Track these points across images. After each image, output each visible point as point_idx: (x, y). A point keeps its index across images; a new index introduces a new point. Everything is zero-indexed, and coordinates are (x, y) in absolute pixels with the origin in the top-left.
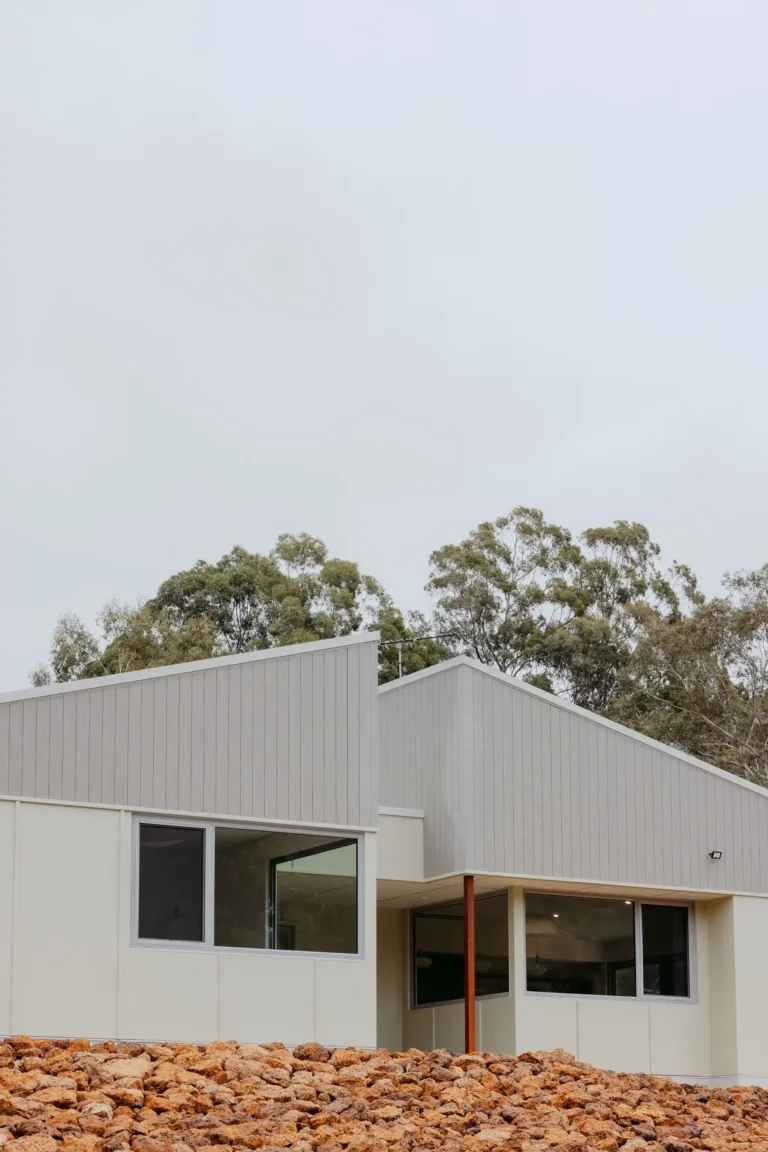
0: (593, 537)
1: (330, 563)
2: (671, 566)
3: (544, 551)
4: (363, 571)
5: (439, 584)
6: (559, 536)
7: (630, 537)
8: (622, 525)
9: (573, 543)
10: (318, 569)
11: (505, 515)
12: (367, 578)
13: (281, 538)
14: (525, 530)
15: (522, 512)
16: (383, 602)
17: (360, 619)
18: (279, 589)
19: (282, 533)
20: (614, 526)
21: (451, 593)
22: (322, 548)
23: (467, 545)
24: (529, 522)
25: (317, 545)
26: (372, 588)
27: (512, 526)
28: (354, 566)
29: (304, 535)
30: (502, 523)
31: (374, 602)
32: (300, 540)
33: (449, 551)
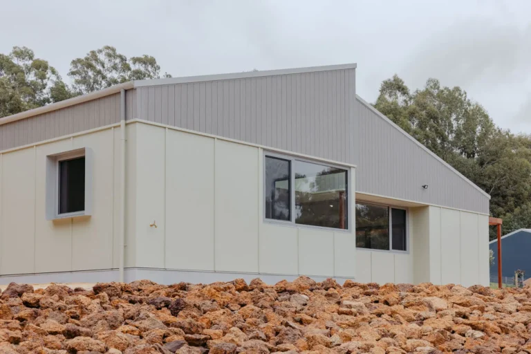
0: (136, 60)
1: (36, 60)
2: (164, 74)
3: (115, 64)
4: (50, 64)
5: (73, 73)
6: (123, 59)
7: (149, 61)
8: (146, 57)
9: (127, 62)
10: (31, 62)
11: (101, 48)
12: (52, 68)
13: (15, 48)
14: (109, 55)
15: (108, 48)
16: (58, 78)
17: (46, 84)
18: (14, 69)
19: (14, 46)
20: (143, 57)
21: (78, 77)
22: (32, 54)
23: (87, 59)
24: (111, 52)
25: (30, 52)
26: (53, 72)
27: (104, 53)
28: (47, 62)
29: (24, 47)
30: (100, 51)
31: (54, 78)
32: (23, 50)
33: (79, 61)
